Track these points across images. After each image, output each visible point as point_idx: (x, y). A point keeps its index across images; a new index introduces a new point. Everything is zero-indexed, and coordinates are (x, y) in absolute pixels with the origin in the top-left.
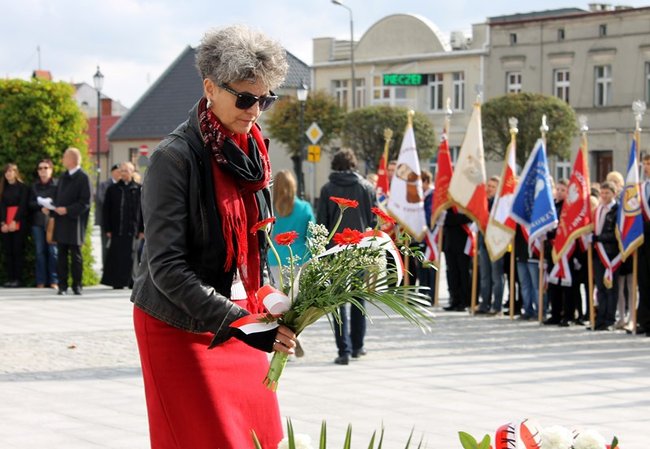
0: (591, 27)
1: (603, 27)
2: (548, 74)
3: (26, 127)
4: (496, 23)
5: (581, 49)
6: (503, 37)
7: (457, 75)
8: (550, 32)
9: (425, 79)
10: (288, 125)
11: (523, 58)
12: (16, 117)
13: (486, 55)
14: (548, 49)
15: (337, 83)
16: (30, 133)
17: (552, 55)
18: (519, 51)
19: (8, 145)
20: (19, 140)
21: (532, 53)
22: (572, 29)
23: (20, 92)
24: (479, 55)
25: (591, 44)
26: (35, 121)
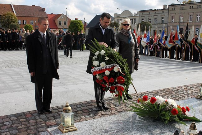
0: (154, 12)
1: (156, 12)
2: (148, 19)
3: (75, 27)
4: (140, 11)
5: (152, 15)
6: (141, 13)
7: (135, 19)
8: (148, 13)
11: (144, 17)
14: (148, 15)
15: (118, 20)
17: (148, 16)
18: (144, 16)
21: (145, 16)
22: (151, 12)
24: (138, 16)
25: (154, 15)
26: (77, 26)
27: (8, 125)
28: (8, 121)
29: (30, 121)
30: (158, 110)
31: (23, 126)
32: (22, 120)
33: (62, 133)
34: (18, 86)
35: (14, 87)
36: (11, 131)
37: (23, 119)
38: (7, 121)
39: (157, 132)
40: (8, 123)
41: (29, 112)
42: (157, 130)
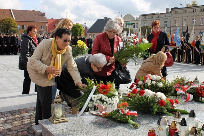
0: (156, 16)
1: (158, 16)
2: (150, 23)
3: (75, 31)
4: (142, 15)
6: (144, 17)
7: (137, 23)
8: (150, 17)
9: (132, 24)
11: (146, 21)
12: (74, 30)
13: (141, 20)
14: (150, 19)
16: (76, 32)
18: (146, 20)
20: (74, 33)
21: (148, 20)
22: (153, 16)
25: (156, 19)
26: (76, 30)
27: (2, 120)
29: (24, 117)
30: (147, 103)
31: (17, 122)
33: (52, 123)
34: (15, 88)
35: (11, 88)
36: (4, 126)
37: (17, 116)
39: (145, 123)
41: (24, 109)
42: (145, 121)
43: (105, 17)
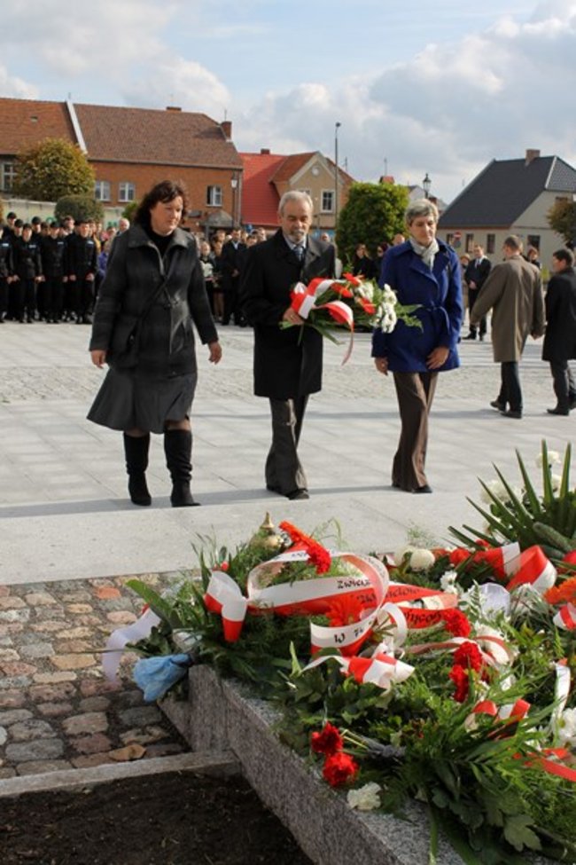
3: (373, 218)
10: (565, 219)
12: (366, 210)
16: (376, 222)
19: (360, 231)
20: (368, 227)
23: (370, 192)
26: (380, 214)
27: (16, 622)
28: (15, 609)
29: (110, 616)
31: (78, 632)
32: (75, 608)
34: (75, 479)
35: (55, 480)
36: (23, 647)
37: (79, 606)
38: (10, 608)
40: (14, 615)
41: (113, 579)
43: (530, 152)
